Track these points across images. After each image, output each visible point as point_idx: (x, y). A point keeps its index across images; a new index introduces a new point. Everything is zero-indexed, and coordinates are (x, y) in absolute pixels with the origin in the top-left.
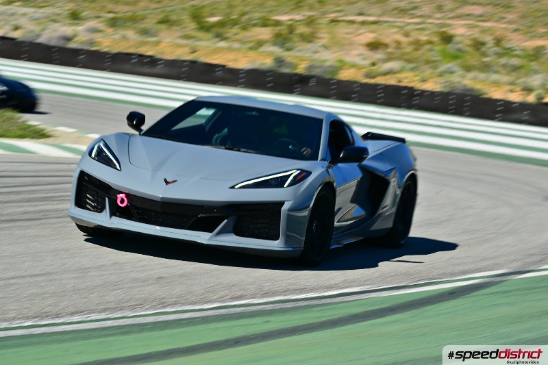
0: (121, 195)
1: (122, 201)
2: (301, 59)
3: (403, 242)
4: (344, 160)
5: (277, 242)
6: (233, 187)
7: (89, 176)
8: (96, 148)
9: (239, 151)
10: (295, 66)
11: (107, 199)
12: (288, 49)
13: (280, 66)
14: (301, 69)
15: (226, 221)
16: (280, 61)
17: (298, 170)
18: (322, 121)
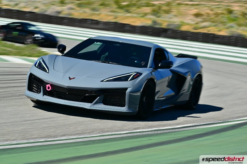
0: (48, 85)
1: (49, 88)
2: (164, 21)
3: (194, 107)
4: (161, 68)
5: (124, 108)
6: (102, 81)
7: (34, 76)
8: (38, 62)
9: (109, 63)
10: (161, 24)
11: (42, 87)
12: (158, 17)
13: (155, 25)
14: (164, 26)
15: (99, 97)
16: (155, 22)
17: (135, 72)
18: (151, 48)
